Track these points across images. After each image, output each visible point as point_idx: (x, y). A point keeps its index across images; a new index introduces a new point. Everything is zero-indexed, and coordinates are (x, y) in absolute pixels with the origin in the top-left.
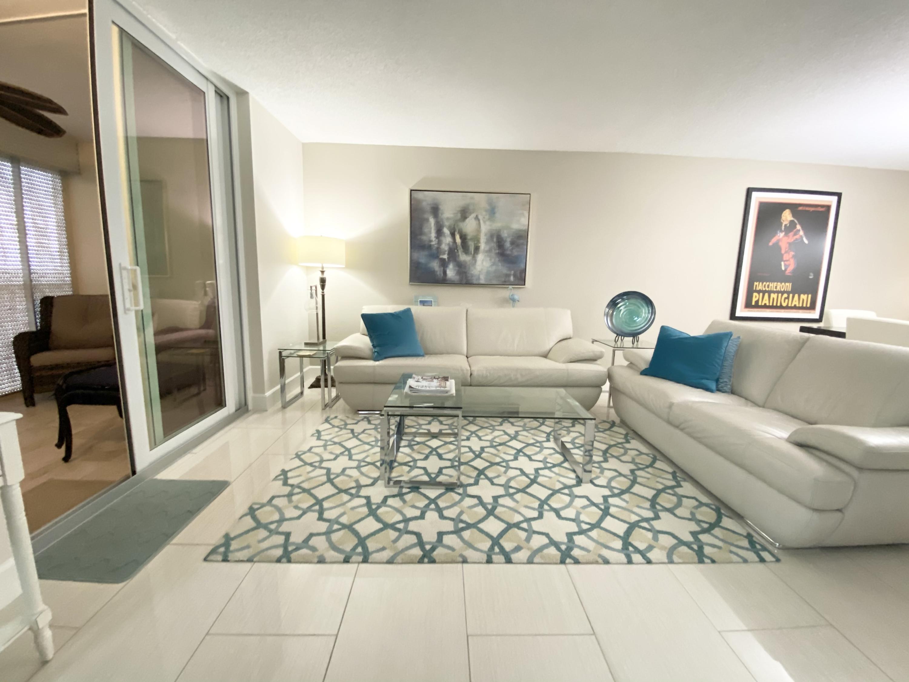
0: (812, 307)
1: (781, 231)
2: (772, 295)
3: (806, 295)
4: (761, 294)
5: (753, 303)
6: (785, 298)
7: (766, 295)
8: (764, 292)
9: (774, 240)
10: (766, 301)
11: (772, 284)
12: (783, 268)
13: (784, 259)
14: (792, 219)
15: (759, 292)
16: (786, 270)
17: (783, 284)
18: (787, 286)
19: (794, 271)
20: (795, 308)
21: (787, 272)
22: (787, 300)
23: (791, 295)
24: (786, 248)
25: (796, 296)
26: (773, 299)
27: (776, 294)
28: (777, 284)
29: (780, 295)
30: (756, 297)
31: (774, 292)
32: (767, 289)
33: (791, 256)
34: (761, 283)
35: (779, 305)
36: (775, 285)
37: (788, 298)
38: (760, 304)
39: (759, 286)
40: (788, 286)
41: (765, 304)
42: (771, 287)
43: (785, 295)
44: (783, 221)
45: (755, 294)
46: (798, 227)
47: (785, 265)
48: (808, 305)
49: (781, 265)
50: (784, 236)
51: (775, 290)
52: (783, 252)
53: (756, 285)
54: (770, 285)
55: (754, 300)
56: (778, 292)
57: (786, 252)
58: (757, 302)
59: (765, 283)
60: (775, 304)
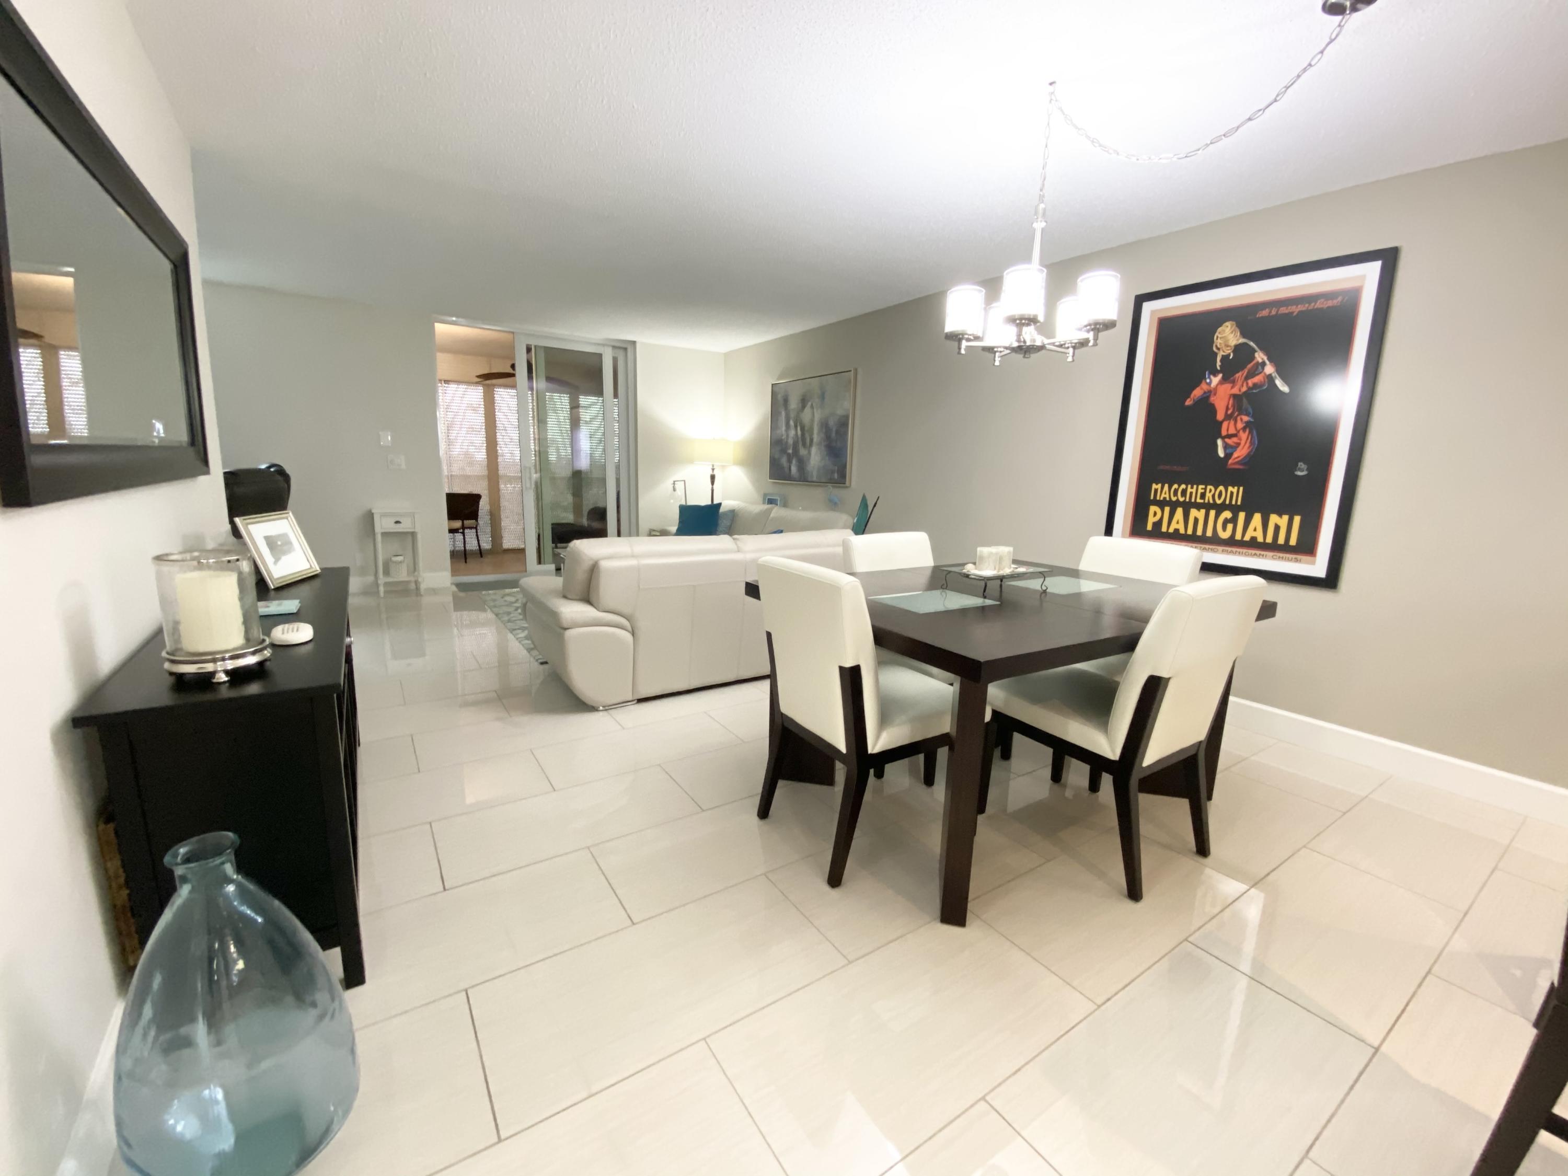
0: (1307, 547)
1: (1215, 373)
2: (1194, 513)
3: (1286, 518)
4: (1167, 509)
5: (1149, 527)
6: (1226, 522)
7: (1179, 512)
8: (1174, 506)
9: (1197, 393)
10: (1178, 523)
11: (1192, 488)
12: (1221, 453)
13: (1224, 433)
14: (1242, 340)
15: (1162, 504)
16: (1228, 456)
17: (1221, 488)
18: (1232, 493)
19: (1250, 460)
20: (1253, 544)
21: (1230, 461)
22: (1230, 527)
23: (1242, 516)
24: (1227, 409)
25: (1257, 518)
26: (1196, 520)
27: (1203, 511)
28: (1205, 489)
29: (1212, 513)
30: (1155, 514)
31: (1198, 506)
32: (1181, 499)
33: (1240, 425)
34: (1166, 486)
35: (1209, 533)
36: (1200, 491)
37: (1234, 520)
38: (1164, 529)
39: (1161, 491)
40: (1235, 493)
41: (1177, 530)
42: (1191, 493)
43: (1227, 514)
44: (1218, 349)
45: (1153, 509)
46: (1260, 356)
47: (1226, 447)
48: (1293, 541)
49: (1216, 446)
50: (1221, 383)
51: (1199, 500)
52: (1220, 416)
53: (1156, 490)
54: (1189, 490)
55: (1151, 520)
56: (1208, 507)
57: (1228, 417)
58: (1158, 524)
59: (1176, 486)
60: (1199, 532)
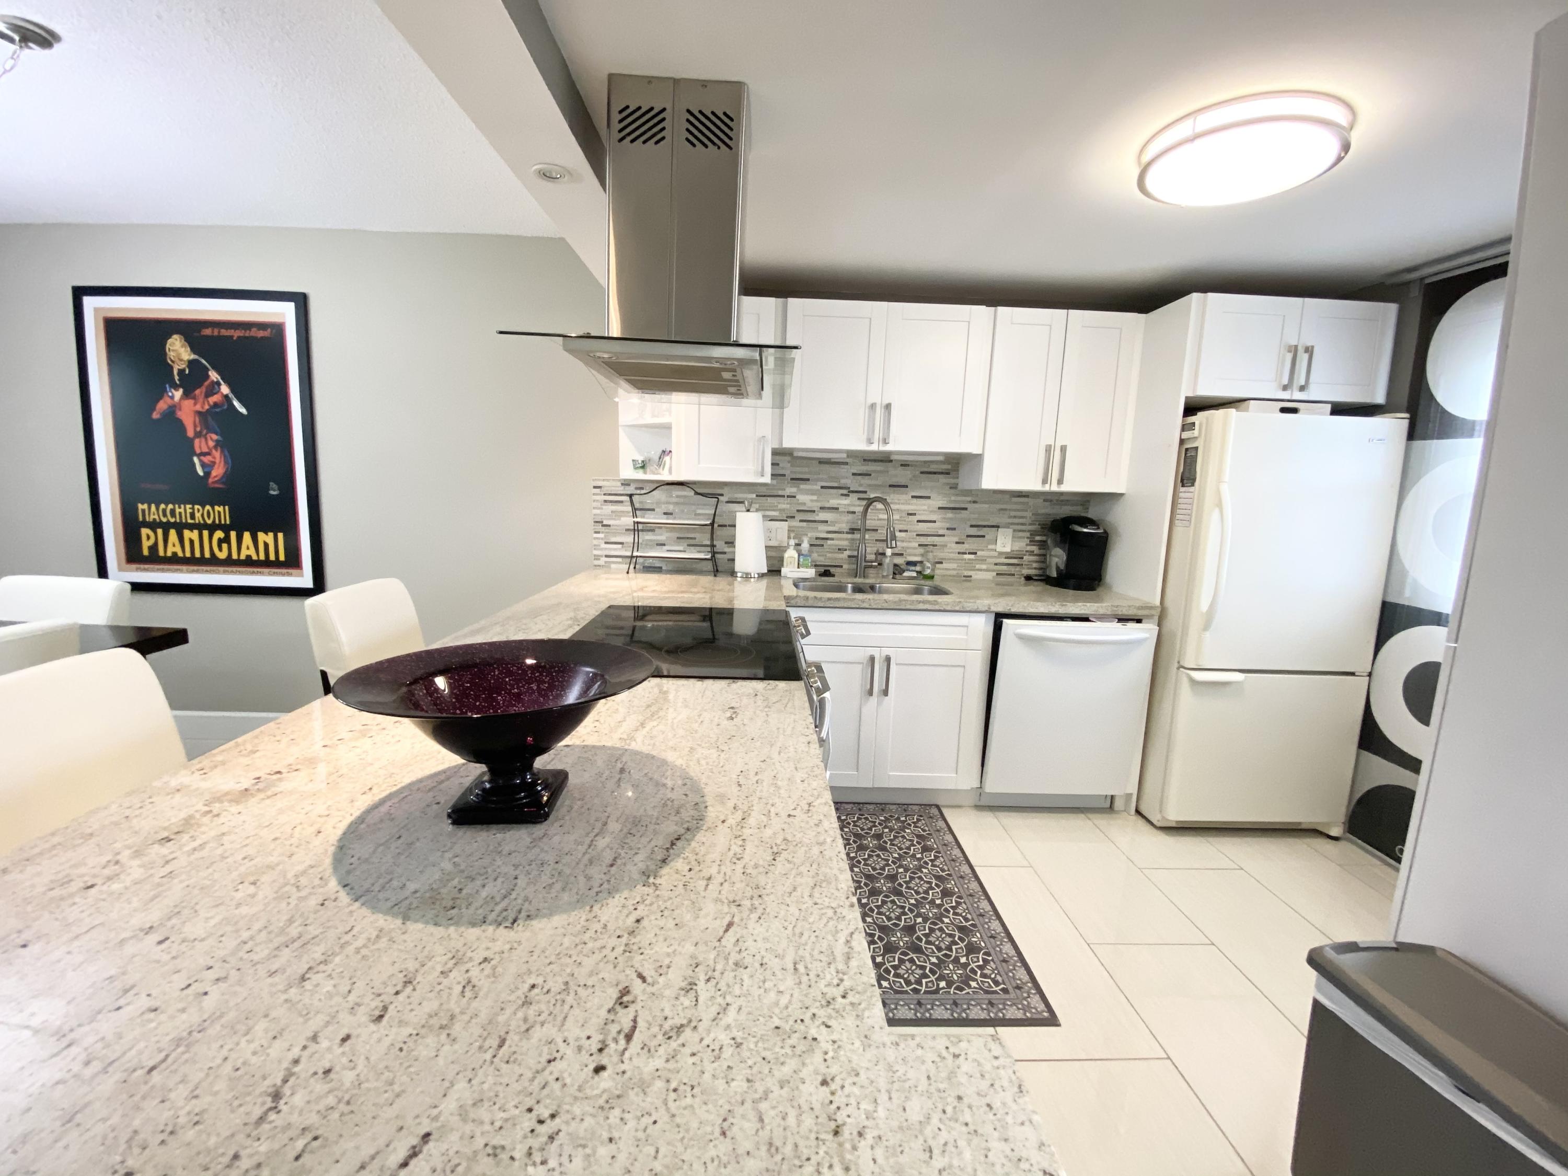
0: (293, 561)
1: (176, 387)
2: (187, 534)
3: (271, 535)
4: (160, 531)
5: (146, 552)
6: (220, 541)
7: (173, 533)
8: (166, 527)
9: (162, 405)
10: (174, 547)
11: (180, 508)
12: (201, 473)
13: (198, 451)
14: (193, 357)
15: (153, 526)
16: (207, 474)
17: (208, 507)
18: (219, 512)
19: (228, 477)
20: (249, 563)
21: (210, 480)
22: (225, 546)
23: (233, 534)
24: (195, 426)
25: (247, 536)
26: (192, 542)
27: (196, 532)
28: (193, 509)
29: (206, 533)
30: (148, 538)
31: (191, 527)
32: (172, 520)
33: (211, 444)
34: (153, 507)
35: (207, 555)
36: (189, 511)
37: (227, 540)
38: (161, 553)
39: (150, 511)
40: (222, 513)
41: (175, 554)
42: (180, 513)
43: (219, 534)
44: (173, 361)
45: (145, 531)
46: (214, 375)
47: (203, 465)
48: (282, 557)
49: (194, 465)
50: (182, 398)
51: (190, 521)
52: (190, 433)
53: (143, 511)
54: (178, 510)
55: (146, 544)
56: (200, 527)
57: (198, 435)
58: (154, 548)
59: (163, 506)
60: (198, 554)
